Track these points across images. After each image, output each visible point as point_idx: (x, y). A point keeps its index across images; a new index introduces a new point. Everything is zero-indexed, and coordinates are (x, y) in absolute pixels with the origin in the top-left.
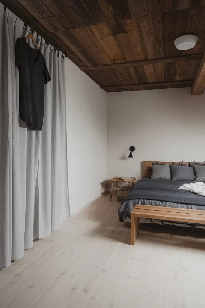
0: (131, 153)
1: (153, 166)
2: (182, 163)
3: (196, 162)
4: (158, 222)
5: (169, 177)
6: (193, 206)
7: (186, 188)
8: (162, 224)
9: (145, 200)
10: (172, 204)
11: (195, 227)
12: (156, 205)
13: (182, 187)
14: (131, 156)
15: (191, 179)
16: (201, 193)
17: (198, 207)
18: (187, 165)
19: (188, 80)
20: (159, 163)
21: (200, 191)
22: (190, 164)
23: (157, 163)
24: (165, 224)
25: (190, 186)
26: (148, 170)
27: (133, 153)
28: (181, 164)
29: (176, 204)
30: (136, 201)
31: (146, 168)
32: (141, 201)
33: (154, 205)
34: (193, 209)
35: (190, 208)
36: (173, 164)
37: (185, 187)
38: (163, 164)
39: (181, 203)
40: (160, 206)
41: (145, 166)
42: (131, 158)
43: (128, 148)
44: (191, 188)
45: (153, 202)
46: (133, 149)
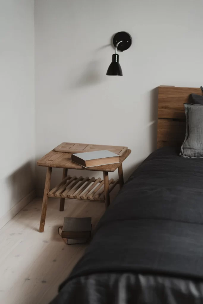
26: (173, 120)
31: (166, 113)
32: (128, 279)
41: (164, 105)
43: (108, 39)
46: (124, 41)
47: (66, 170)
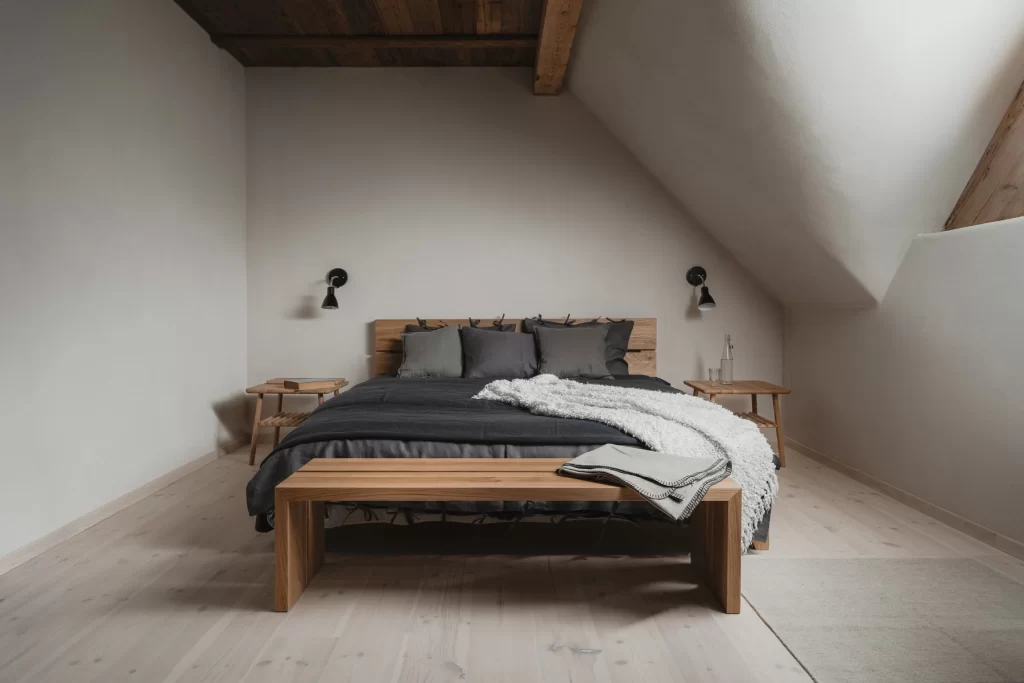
0: (331, 292)
1: (406, 334)
2: (501, 321)
3: (543, 318)
4: (392, 516)
5: (456, 369)
6: (511, 449)
7: (499, 393)
8: (407, 524)
9: (349, 443)
10: (441, 446)
11: (514, 520)
12: (388, 455)
13: (486, 393)
14: (331, 302)
15: (525, 373)
16: (542, 404)
17: (527, 449)
18: (518, 329)
19: (518, 37)
20: (428, 325)
21: (539, 400)
22: (527, 323)
23: (423, 325)
24: (416, 521)
25: (510, 387)
26: (391, 352)
27: (338, 292)
28: (499, 325)
29: (456, 447)
30: (315, 447)
31: (384, 345)
32: (336, 446)
33: (379, 454)
34: (511, 457)
35: (502, 454)
36: (472, 326)
37: (494, 390)
38: (441, 326)
39: (473, 442)
40: (401, 456)
41: (381, 337)
42: (330, 312)
43: (323, 275)
44: (513, 392)
45: (376, 444)
46: (340, 277)
47: (281, 395)
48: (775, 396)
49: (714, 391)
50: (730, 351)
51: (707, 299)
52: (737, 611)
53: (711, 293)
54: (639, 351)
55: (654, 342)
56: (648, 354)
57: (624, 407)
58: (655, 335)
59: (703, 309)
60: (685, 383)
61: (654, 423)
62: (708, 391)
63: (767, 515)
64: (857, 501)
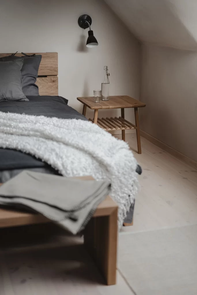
48: (136, 109)
49: (96, 107)
50: (108, 78)
51: (92, 40)
52: (114, 283)
53: (95, 35)
54: (46, 76)
55: (56, 70)
56: (53, 78)
57: (35, 136)
58: (57, 65)
59: (89, 46)
60: (78, 99)
61: (57, 150)
62: (93, 108)
63: (132, 207)
64: (184, 178)
